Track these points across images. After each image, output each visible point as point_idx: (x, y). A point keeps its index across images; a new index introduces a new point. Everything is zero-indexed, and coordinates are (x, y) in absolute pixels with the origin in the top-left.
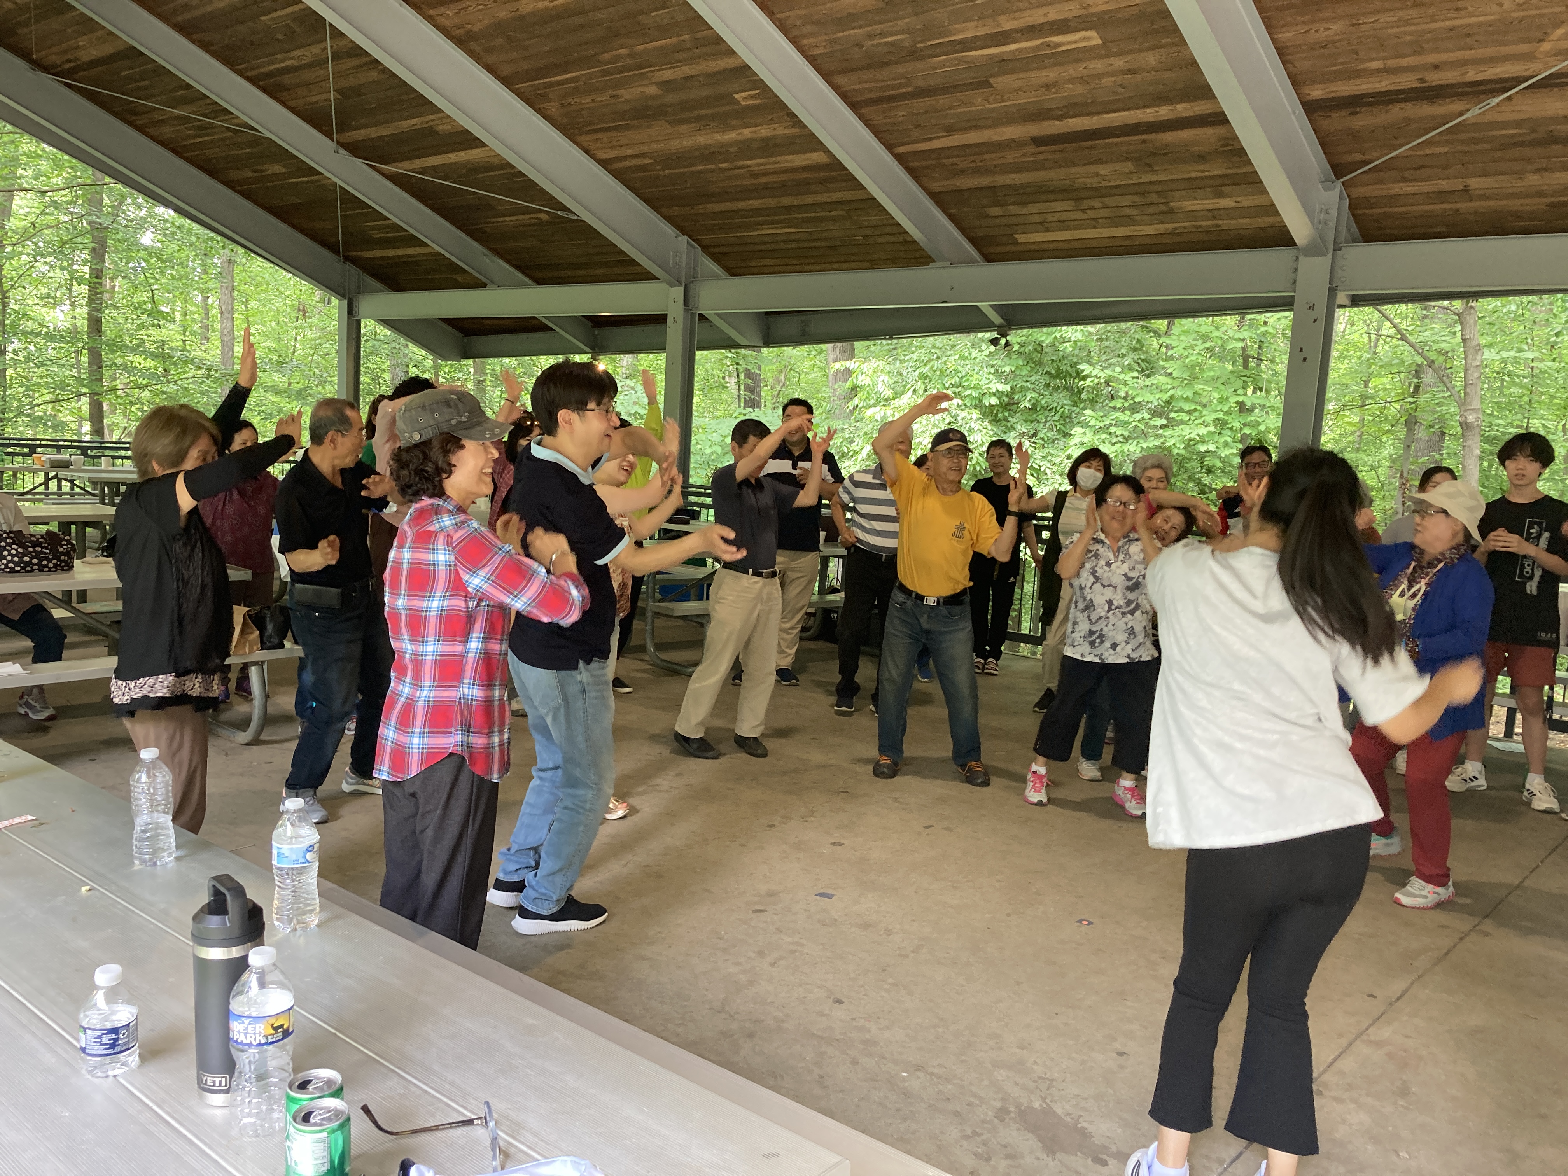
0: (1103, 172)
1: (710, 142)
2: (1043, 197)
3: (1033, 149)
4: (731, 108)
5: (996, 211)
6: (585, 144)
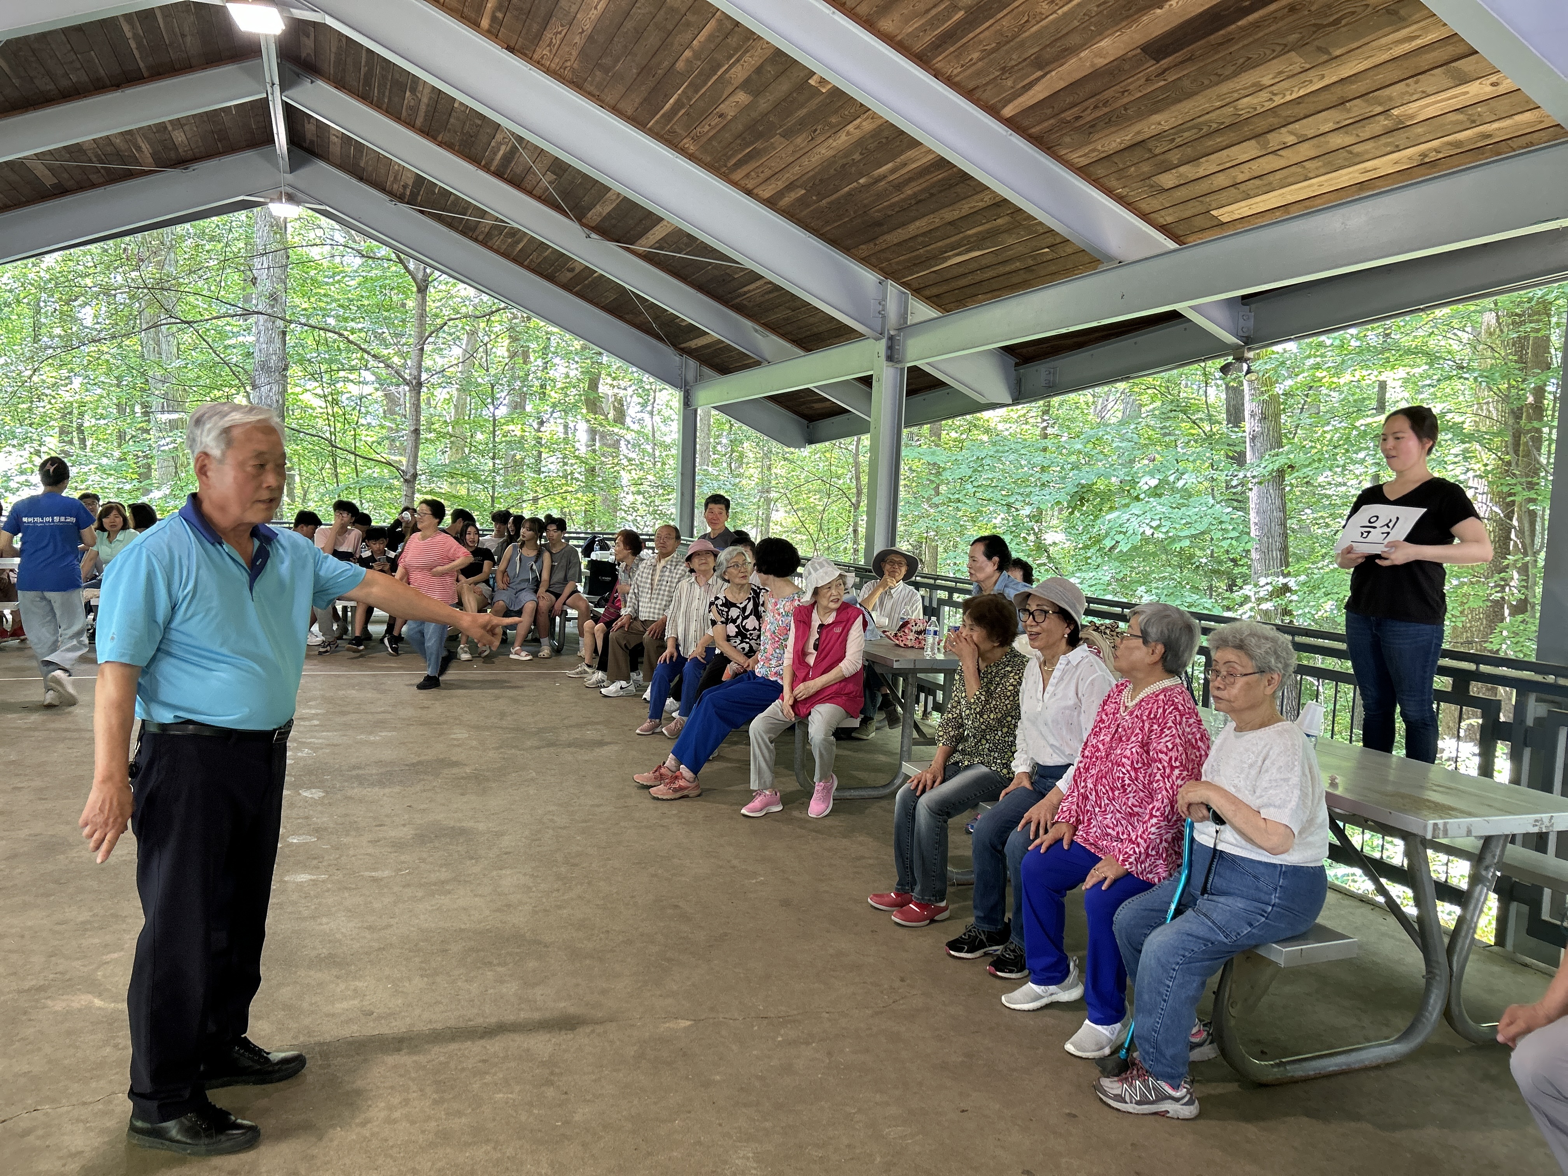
0: (1266, 81)
1: (831, 153)
2: (1210, 143)
3: (1152, 67)
4: (817, 101)
5: (1167, 180)
6: (742, 183)
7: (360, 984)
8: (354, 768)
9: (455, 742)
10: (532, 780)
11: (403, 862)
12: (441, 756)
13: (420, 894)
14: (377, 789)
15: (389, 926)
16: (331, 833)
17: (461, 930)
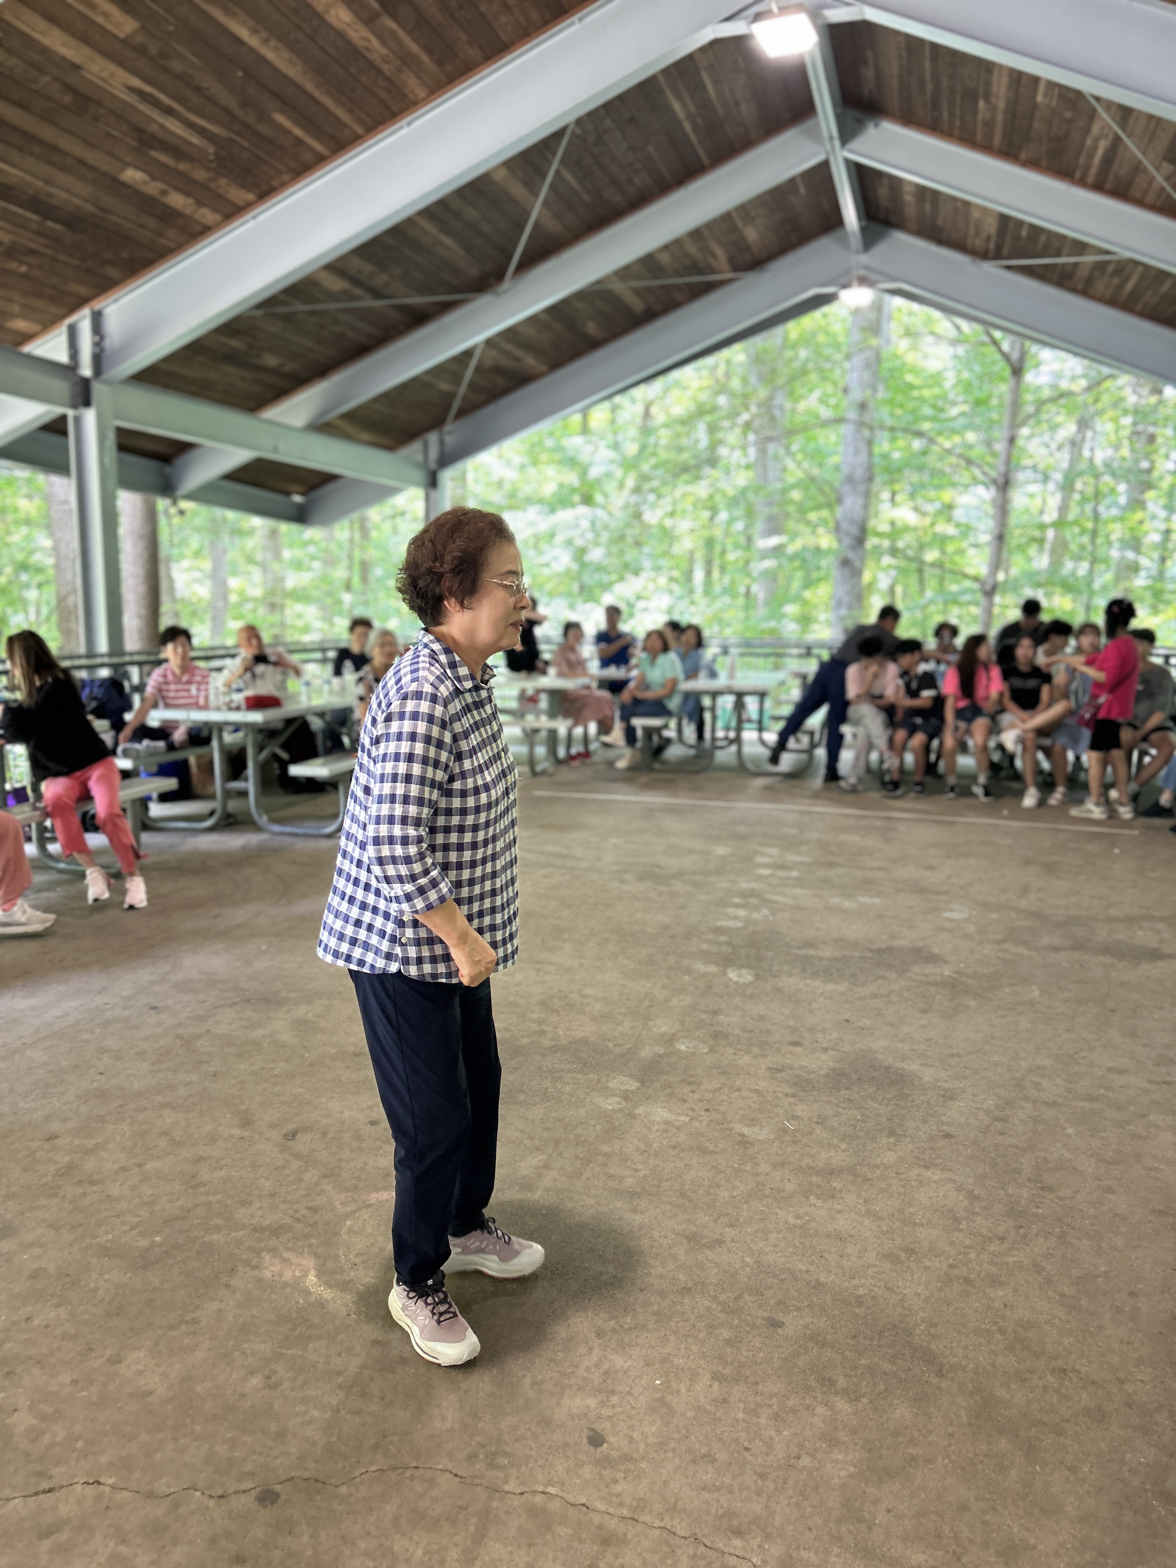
7: (619, 1361)
8: (809, 944)
9: (947, 925)
10: (1031, 1003)
11: (795, 1118)
12: (920, 944)
13: (790, 1187)
14: (817, 983)
15: (720, 1242)
16: (731, 1045)
17: (818, 1286)
